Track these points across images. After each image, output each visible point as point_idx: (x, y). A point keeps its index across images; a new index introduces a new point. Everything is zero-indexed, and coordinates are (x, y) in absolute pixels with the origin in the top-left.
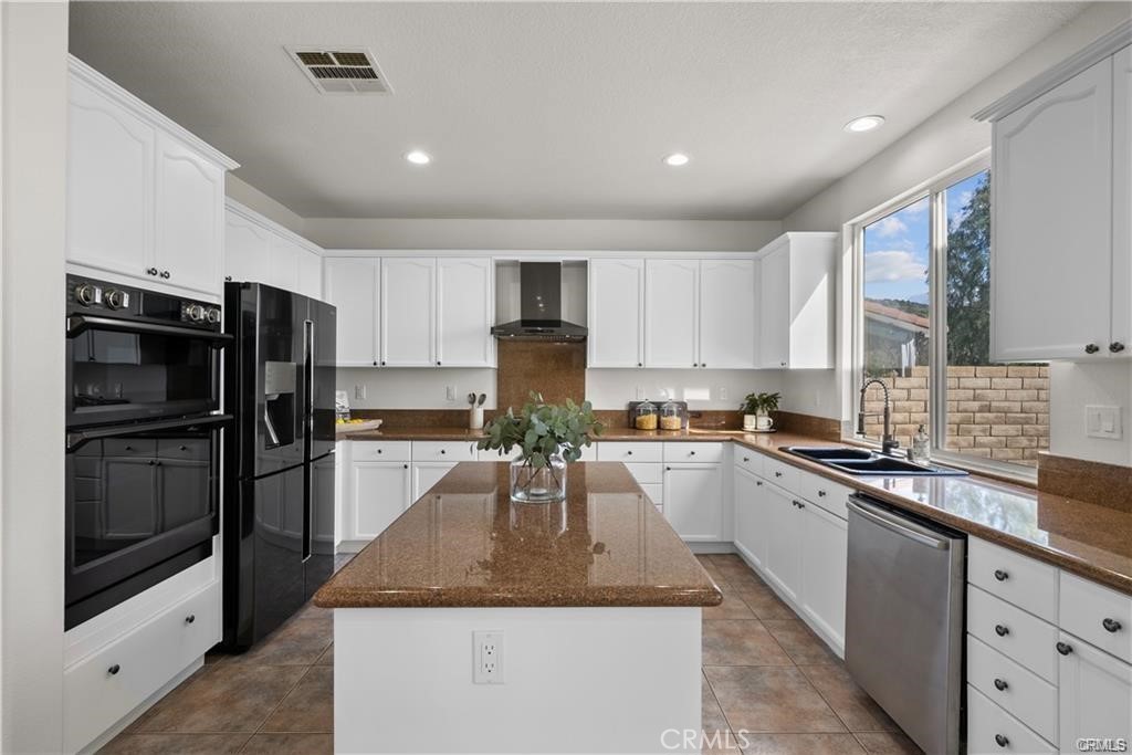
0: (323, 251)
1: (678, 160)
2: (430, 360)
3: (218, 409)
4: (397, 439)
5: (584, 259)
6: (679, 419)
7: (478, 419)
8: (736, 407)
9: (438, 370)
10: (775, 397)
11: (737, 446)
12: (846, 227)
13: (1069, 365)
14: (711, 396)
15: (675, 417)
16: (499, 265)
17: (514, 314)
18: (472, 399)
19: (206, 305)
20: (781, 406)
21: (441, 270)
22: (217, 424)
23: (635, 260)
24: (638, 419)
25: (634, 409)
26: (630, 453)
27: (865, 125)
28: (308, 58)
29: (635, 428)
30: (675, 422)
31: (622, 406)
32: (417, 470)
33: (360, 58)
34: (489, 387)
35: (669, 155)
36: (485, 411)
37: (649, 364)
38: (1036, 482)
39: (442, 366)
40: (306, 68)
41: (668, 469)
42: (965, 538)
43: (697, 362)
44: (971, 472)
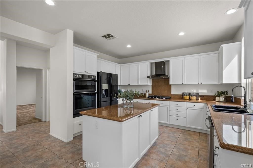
0: (120, 64)
1: (182, 34)
2: (137, 83)
3: (96, 91)
5: (168, 60)
6: (195, 97)
7: (147, 95)
8: (213, 95)
9: (139, 85)
14: (207, 92)
15: (194, 97)
16: (151, 63)
17: (154, 73)
18: (146, 91)
19: (93, 76)
21: (139, 65)
22: (96, 93)
24: (184, 97)
25: (183, 95)
26: (177, 104)
28: (103, 36)
29: (183, 99)
30: (194, 98)
31: (181, 94)
33: (109, 35)
34: (150, 89)
36: (149, 94)
37: (186, 83)
40: (104, 38)
41: (187, 109)
43: (199, 82)
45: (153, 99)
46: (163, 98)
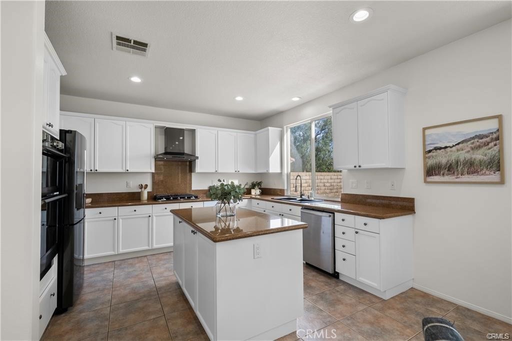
1: (239, 98)
2: (122, 168)
4: (105, 207)
5: (193, 128)
7: (145, 196)
8: (248, 187)
9: (127, 173)
10: (260, 182)
11: (253, 200)
12: (285, 127)
13: (346, 171)
16: (156, 127)
17: (162, 150)
18: (141, 187)
20: (263, 186)
21: (128, 127)
23: (214, 130)
27: (296, 99)
28: (119, 38)
31: (206, 188)
32: (121, 220)
33: (145, 45)
34: (148, 181)
35: (236, 97)
36: (148, 192)
37: (219, 171)
38: (340, 200)
39: (129, 171)
40: (115, 41)
42: (334, 213)
43: (236, 170)
44: (325, 200)
45: (171, 200)
46: (192, 197)
